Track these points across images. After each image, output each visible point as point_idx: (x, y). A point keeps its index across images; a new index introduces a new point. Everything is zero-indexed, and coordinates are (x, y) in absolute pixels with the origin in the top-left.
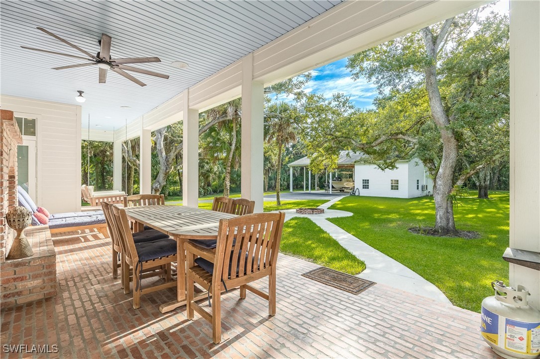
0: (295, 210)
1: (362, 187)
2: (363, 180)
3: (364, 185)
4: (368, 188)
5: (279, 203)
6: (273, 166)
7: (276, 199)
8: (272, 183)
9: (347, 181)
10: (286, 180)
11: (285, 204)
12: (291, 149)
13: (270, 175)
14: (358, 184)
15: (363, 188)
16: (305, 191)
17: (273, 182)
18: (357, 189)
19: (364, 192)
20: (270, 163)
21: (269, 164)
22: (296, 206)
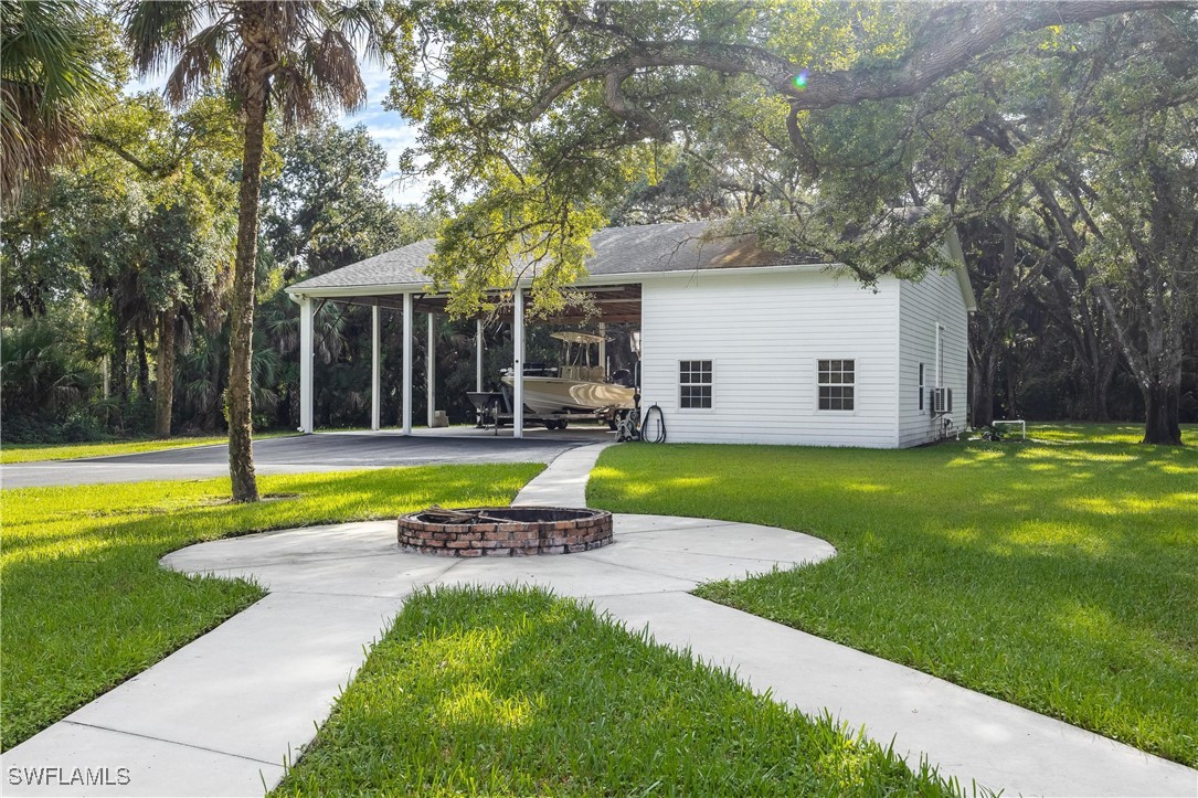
0: (391, 528)
1: (676, 396)
2: (684, 365)
3: (685, 391)
4: (708, 404)
5: (244, 486)
6: (203, 300)
7: (224, 468)
8: (198, 395)
9: (585, 378)
10: (271, 378)
11: (287, 494)
12: (298, 230)
13: (188, 350)
14: (659, 385)
15: (685, 403)
16: (375, 430)
17: (205, 387)
18: (656, 408)
19: (686, 425)
20: (184, 278)
21: (181, 286)
22: (372, 502)
